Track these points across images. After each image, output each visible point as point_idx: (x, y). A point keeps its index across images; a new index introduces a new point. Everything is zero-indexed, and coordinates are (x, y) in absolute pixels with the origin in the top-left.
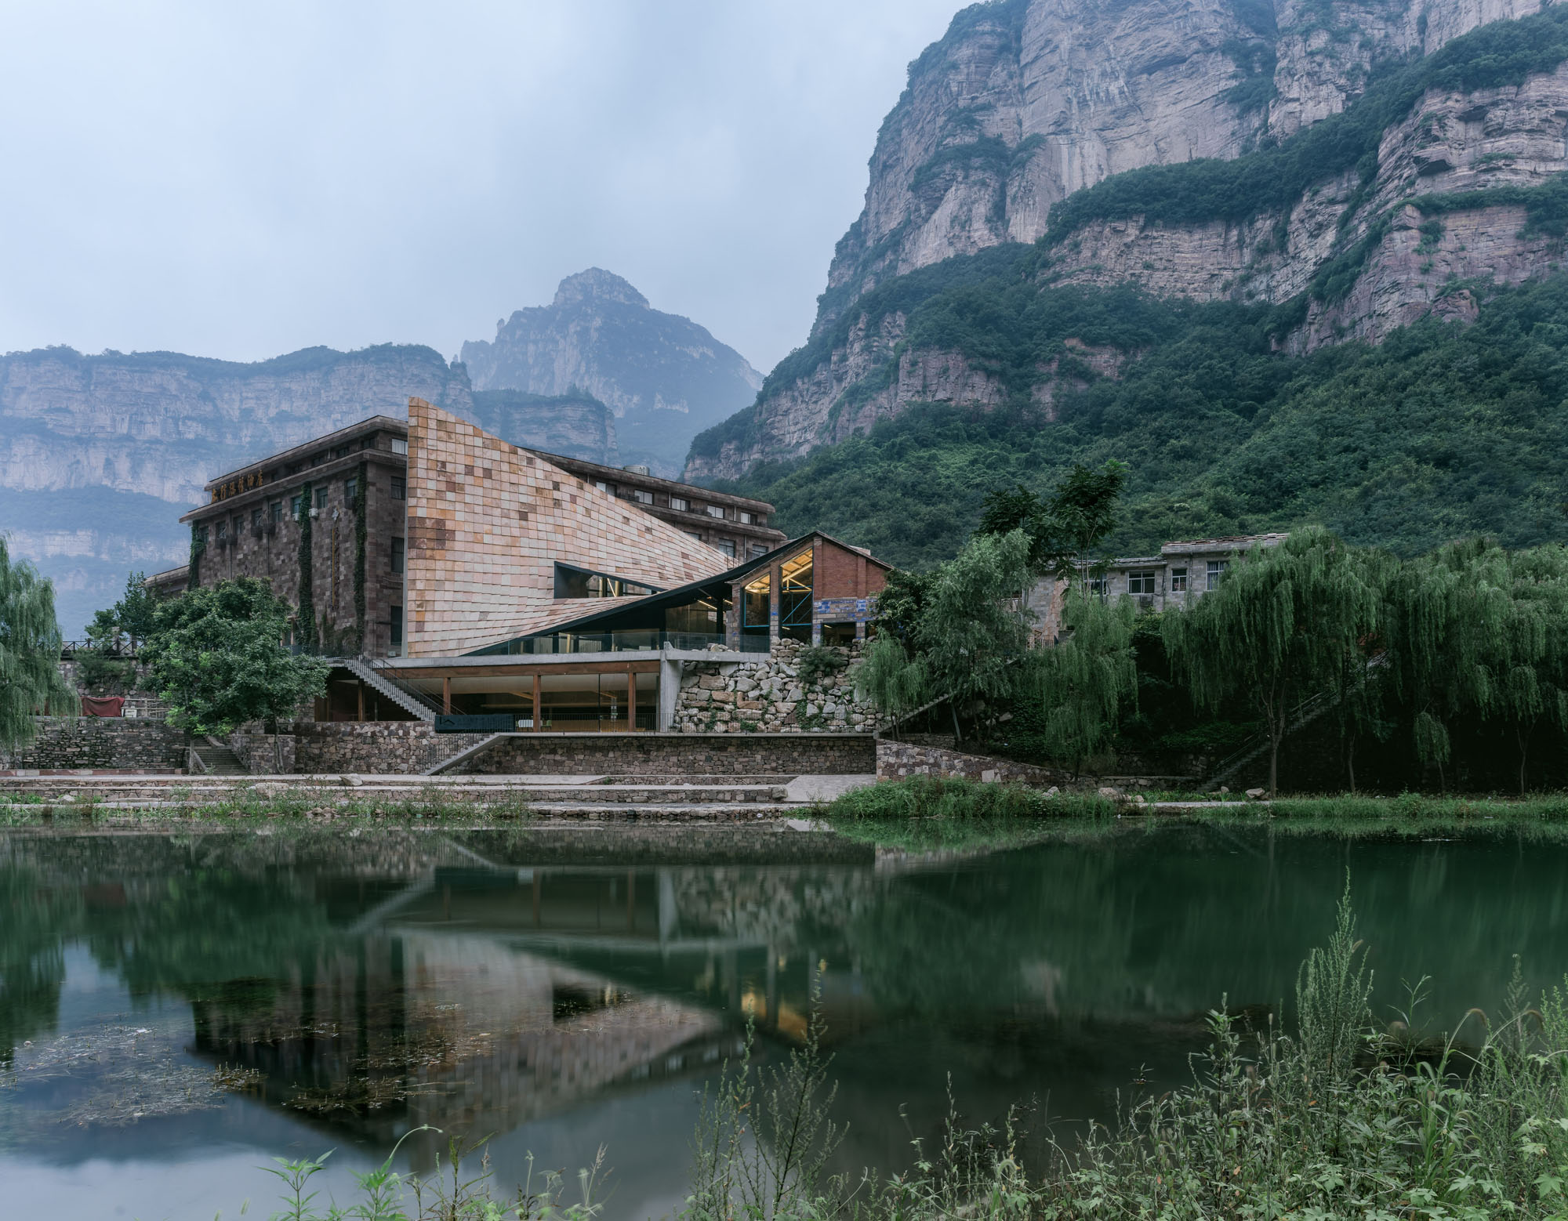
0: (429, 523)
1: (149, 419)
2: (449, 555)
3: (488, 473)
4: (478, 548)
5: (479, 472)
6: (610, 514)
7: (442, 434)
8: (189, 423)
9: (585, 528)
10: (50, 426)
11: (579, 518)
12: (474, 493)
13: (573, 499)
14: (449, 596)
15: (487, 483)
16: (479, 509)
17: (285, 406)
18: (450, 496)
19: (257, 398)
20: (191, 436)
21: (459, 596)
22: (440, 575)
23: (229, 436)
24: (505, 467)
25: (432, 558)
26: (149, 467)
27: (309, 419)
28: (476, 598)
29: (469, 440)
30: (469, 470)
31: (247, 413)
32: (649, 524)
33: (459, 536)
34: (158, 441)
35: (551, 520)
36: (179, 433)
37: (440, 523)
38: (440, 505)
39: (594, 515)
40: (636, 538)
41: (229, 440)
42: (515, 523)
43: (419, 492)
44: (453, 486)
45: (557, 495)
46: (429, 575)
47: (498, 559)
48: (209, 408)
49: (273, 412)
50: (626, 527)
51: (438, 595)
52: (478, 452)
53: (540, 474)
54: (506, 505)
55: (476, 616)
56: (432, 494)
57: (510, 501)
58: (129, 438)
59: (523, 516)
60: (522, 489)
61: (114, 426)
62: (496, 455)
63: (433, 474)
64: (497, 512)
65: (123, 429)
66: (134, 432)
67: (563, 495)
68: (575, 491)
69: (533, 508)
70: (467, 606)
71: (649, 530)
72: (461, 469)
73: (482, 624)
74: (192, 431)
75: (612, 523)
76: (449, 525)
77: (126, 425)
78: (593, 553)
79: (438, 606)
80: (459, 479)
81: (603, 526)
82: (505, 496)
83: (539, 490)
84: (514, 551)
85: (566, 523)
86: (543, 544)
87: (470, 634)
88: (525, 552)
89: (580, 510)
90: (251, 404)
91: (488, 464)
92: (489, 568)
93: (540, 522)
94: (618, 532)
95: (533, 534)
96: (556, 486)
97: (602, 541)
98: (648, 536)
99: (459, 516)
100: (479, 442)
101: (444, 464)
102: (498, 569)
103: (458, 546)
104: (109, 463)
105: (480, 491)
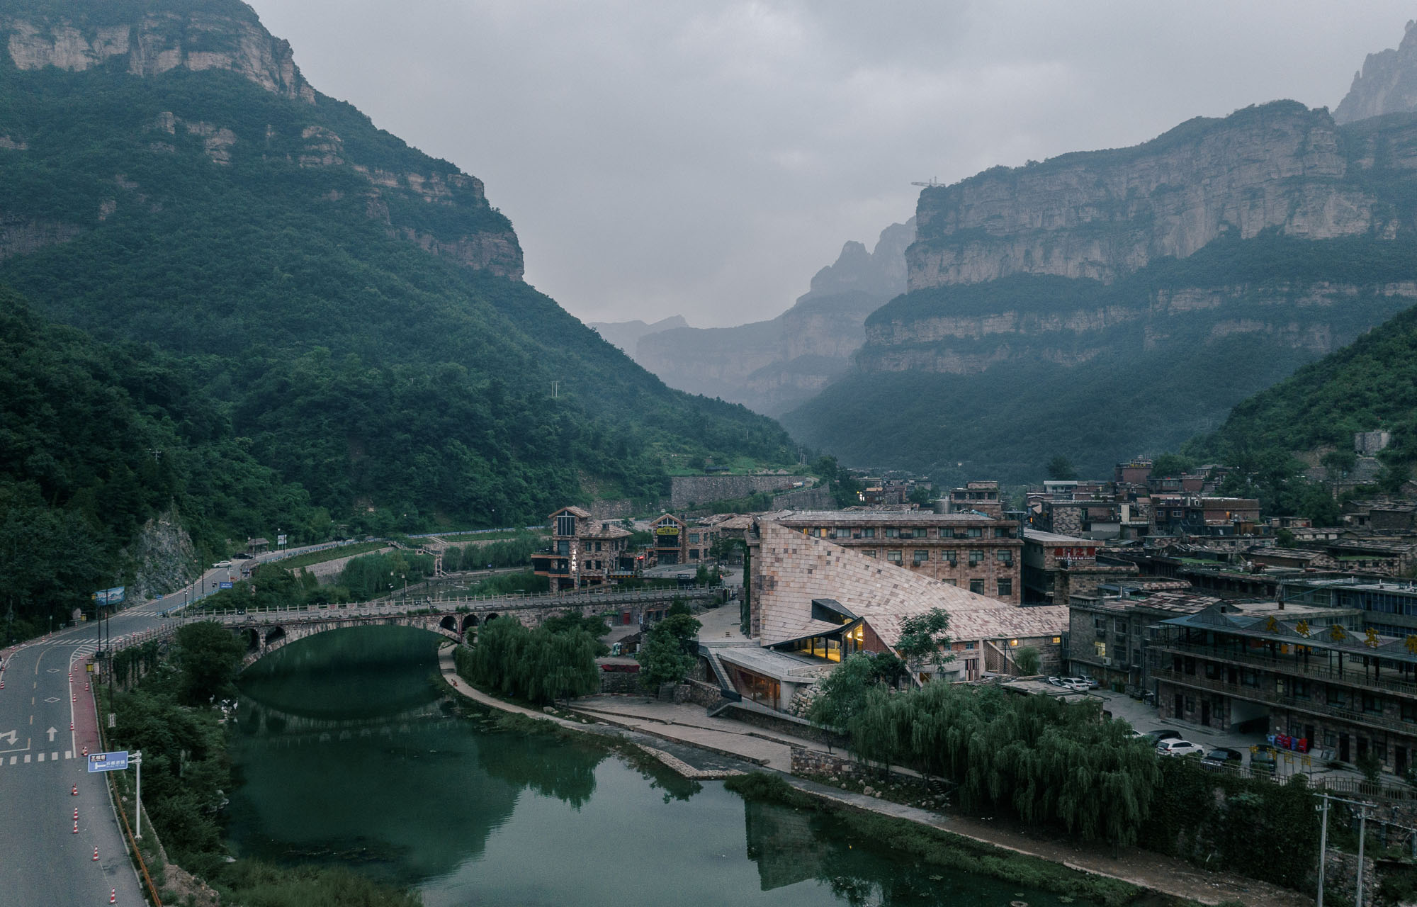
0: (767, 578)
1: (1057, 212)
2: (775, 593)
3: (795, 551)
4: (788, 589)
5: (790, 551)
6: (858, 564)
7: (774, 535)
8: (1087, 209)
9: (841, 576)
10: (988, 231)
11: (839, 569)
12: (788, 562)
13: (838, 559)
14: (774, 613)
15: (794, 556)
16: (789, 570)
17: (1164, 180)
18: (777, 564)
19: (1141, 177)
20: (1088, 220)
21: (778, 614)
22: (771, 603)
23: (1118, 214)
24: (803, 547)
25: (768, 594)
26: (1057, 251)
27: (1182, 187)
28: (784, 615)
29: (786, 536)
30: (786, 551)
31: (1132, 192)
32: (880, 567)
33: (780, 583)
34: (1063, 229)
35: (823, 572)
36: (1079, 219)
37: (772, 577)
38: (772, 569)
39: (848, 566)
40: (868, 578)
41: (1118, 218)
42: (806, 575)
43: (763, 564)
44: (778, 560)
45: (829, 558)
46: (767, 603)
47: (796, 595)
48: (1102, 192)
49: (1153, 187)
50: (865, 572)
51: (770, 613)
52: (790, 541)
53: (821, 548)
54: (802, 566)
55: (781, 625)
56: (769, 564)
57: (804, 564)
58: (1042, 230)
59: (810, 572)
60: (811, 557)
61: (1032, 224)
62: (799, 542)
63: (769, 555)
64: (798, 570)
65: (1038, 224)
66: (1046, 224)
67: (832, 558)
68: (839, 554)
69: (816, 567)
70: (780, 619)
71: (879, 571)
72: (782, 551)
73: (783, 629)
74: (1089, 215)
75: (857, 570)
76: (776, 579)
77: (1040, 220)
78: (840, 590)
79: (770, 618)
80: (781, 556)
81: (851, 573)
82: (803, 562)
83: (820, 557)
84: (803, 590)
85: (831, 573)
86: (817, 586)
87: (778, 633)
88: (808, 590)
89: (841, 564)
90: (1136, 182)
91: (795, 547)
92: (791, 599)
93: (818, 574)
94: (859, 576)
95: (813, 581)
96: (829, 554)
97: (848, 582)
98: (878, 576)
99: (781, 574)
100: (791, 536)
101: (774, 549)
102: (795, 600)
103: (779, 588)
104: (1028, 253)
105: (790, 560)
